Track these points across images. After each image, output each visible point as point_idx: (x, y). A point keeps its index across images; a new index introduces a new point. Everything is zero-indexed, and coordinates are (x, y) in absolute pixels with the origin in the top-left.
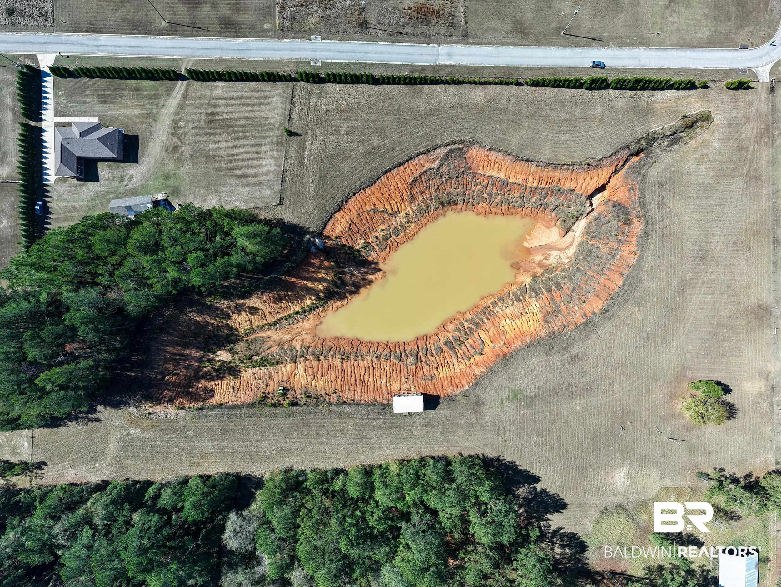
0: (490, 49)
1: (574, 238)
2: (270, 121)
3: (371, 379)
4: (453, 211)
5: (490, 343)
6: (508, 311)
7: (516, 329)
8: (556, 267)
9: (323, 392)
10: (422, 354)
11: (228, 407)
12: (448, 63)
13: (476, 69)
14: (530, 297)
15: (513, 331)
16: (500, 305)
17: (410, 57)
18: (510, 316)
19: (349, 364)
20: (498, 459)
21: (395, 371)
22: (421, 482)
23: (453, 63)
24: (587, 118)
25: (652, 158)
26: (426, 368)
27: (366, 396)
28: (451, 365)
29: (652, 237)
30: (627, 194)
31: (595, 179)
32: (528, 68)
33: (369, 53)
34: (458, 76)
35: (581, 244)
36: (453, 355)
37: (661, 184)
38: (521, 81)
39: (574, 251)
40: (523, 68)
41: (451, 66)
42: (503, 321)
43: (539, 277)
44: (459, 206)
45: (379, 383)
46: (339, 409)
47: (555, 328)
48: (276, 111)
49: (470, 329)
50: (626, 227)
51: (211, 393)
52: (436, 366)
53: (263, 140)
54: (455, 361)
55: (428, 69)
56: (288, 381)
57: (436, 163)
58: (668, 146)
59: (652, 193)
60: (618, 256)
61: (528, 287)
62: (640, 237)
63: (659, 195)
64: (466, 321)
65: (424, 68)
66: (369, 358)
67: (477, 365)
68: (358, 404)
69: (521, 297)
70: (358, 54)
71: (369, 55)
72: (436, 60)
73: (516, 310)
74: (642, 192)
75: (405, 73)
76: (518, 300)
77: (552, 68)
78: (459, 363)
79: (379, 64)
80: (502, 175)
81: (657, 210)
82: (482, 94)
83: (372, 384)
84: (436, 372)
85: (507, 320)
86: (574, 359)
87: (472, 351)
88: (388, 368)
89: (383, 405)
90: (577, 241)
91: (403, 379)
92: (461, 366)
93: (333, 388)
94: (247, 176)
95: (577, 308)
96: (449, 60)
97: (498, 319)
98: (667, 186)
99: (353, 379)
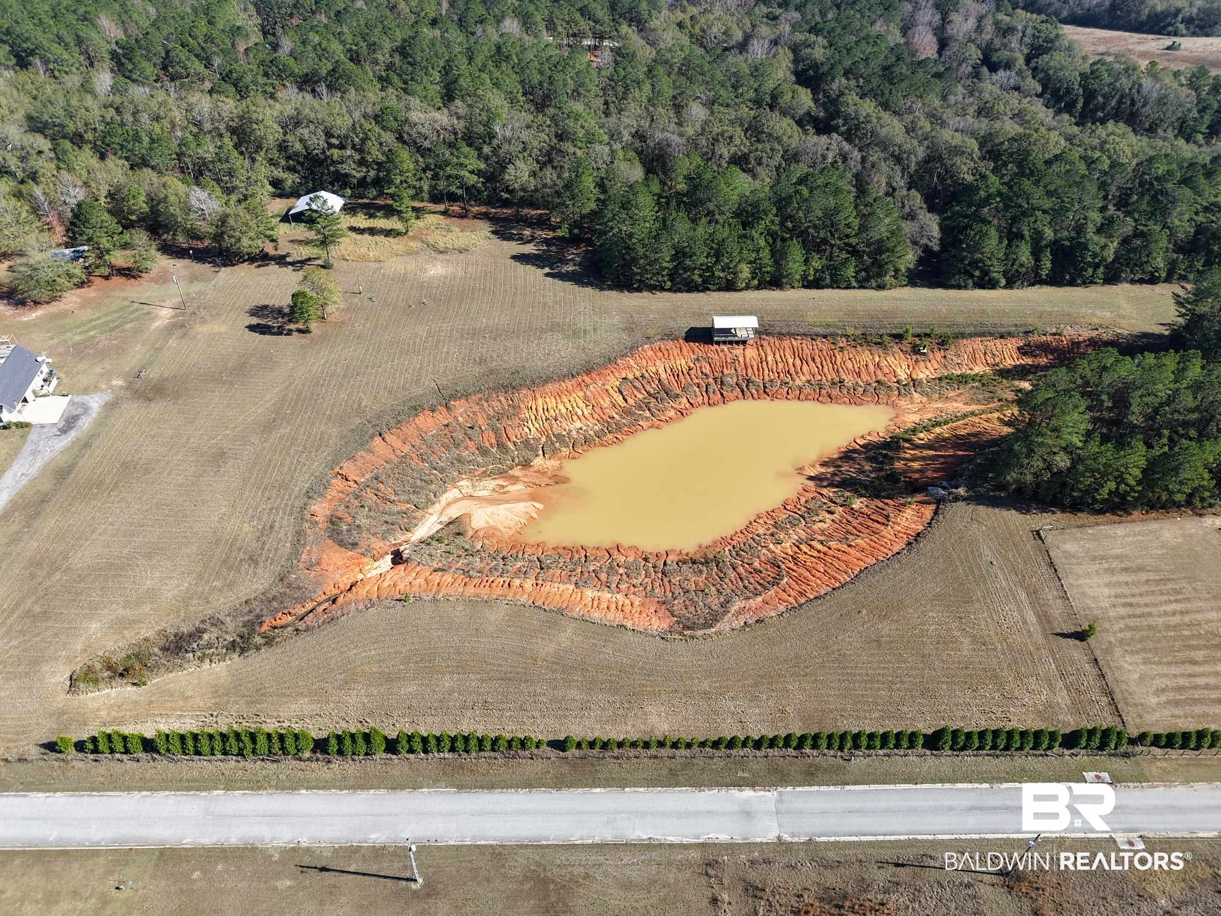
0: (638, 832)
1: (441, 514)
2: (1138, 658)
3: (791, 361)
4: (684, 552)
5: (611, 391)
6: (578, 424)
7: (566, 401)
8: (485, 475)
9: (859, 348)
10: (713, 387)
11: (991, 334)
12: (748, 793)
13: (672, 780)
14: (537, 440)
15: (572, 399)
16: (592, 433)
17: (852, 804)
18: (575, 417)
19: (829, 378)
20: (601, 289)
21: (755, 368)
22: (715, 246)
23: (734, 792)
24: (389, 679)
25: (250, 611)
26: (707, 370)
27: (795, 344)
28: (669, 371)
29: (301, 490)
30: (325, 556)
31: (386, 584)
32: (529, 784)
33: (971, 809)
34: (719, 759)
35: (430, 502)
36: (666, 382)
37: (253, 560)
38: (553, 753)
39: (445, 496)
40: (544, 786)
41: (740, 784)
42: (586, 412)
43: (517, 465)
44: (672, 558)
45: (778, 356)
46: (831, 330)
47: (502, 399)
48: (1136, 676)
49: (640, 408)
50: (339, 514)
51: (1022, 351)
52: (692, 372)
53: (1131, 624)
54: (663, 376)
55: (800, 778)
56: (917, 361)
57: (736, 607)
58: (204, 631)
59: (277, 549)
60: (368, 476)
61: (541, 452)
62: (321, 495)
63: (264, 543)
64: (647, 418)
65: (811, 776)
66: (798, 382)
67: (630, 367)
68: (805, 335)
69: (554, 439)
70: (997, 803)
71: (969, 803)
72: (780, 801)
73: (564, 425)
74: (295, 553)
75: (860, 761)
76: (559, 437)
77: (461, 787)
78: (657, 373)
79: (933, 782)
80: (589, 593)
81: (277, 525)
82: (653, 719)
83: (788, 355)
84: (692, 365)
85: (580, 413)
86: (482, 361)
87: (637, 384)
88: (766, 372)
89: (768, 334)
90: (438, 507)
91: (741, 359)
92: (654, 370)
93: (846, 352)
94: (1126, 570)
95: (460, 419)
96: (746, 801)
97: (596, 416)
98: (241, 555)
99: (818, 360)
